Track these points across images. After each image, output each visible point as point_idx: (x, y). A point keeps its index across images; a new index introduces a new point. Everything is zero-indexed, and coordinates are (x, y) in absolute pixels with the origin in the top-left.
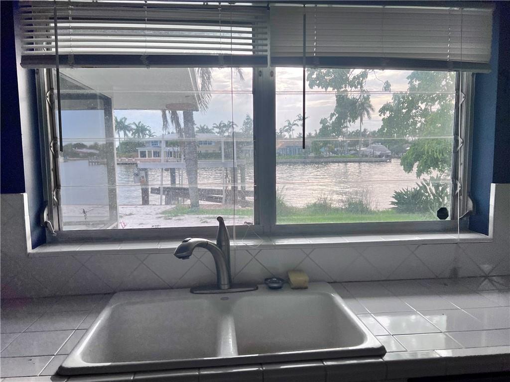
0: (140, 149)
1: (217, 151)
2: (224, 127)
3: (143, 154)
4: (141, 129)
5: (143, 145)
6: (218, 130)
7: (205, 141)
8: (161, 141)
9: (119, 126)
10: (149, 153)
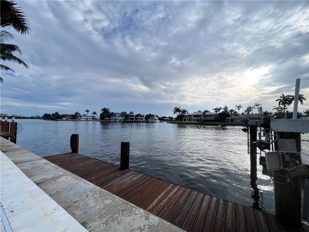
0: (184, 118)
1: (214, 119)
2: (217, 109)
3: (185, 120)
4: (184, 111)
5: (185, 117)
6: (215, 111)
7: (209, 115)
8: (191, 115)
9: (177, 110)
10: (187, 119)
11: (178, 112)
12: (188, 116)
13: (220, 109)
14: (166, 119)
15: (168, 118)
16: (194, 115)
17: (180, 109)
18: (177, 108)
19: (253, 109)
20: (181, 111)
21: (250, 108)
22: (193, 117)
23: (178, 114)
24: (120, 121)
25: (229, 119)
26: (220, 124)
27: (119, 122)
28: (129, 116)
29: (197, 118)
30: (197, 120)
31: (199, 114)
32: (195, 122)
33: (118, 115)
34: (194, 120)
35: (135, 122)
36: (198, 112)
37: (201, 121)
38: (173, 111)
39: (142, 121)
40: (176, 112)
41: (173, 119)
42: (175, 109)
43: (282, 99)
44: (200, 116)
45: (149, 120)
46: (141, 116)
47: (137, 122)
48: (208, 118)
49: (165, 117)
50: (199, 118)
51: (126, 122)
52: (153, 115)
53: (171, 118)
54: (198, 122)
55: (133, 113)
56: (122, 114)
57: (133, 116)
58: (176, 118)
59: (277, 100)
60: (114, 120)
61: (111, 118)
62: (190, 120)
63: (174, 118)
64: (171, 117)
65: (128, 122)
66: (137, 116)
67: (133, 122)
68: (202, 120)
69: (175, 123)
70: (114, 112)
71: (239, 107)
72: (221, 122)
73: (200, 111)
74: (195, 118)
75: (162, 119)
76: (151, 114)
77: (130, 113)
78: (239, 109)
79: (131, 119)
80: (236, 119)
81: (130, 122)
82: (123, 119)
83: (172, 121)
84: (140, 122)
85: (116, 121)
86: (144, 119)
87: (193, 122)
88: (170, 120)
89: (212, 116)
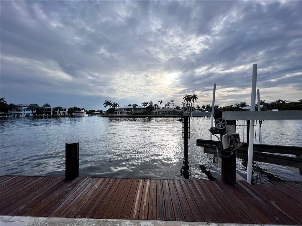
0: (115, 112)
1: (143, 112)
2: (145, 104)
3: (116, 113)
4: (115, 105)
5: (116, 110)
6: (143, 105)
7: (138, 109)
8: (123, 109)
9: (108, 103)
10: (119, 113)
11: (109, 106)
12: (120, 109)
13: (147, 104)
14: (95, 112)
15: (97, 111)
16: (125, 109)
17: (111, 103)
18: (108, 101)
19: (170, 104)
20: (112, 105)
21: (168, 103)
22: (124, 110)
23: (109, 107)
24: (28, 116)
25: (154, 112)
26: (147, 117)
27: (25, 117)
28: (42, 109)
29: (128, 111)
30: (128, 113)
31: (130, 107)
32: (126, 115)
33: (23, 108)
34: (126, 113)
35: (53, 117)
36: (128, 106)
37: (131, 114)
38: (104, 104)
39: (64, 115)
40: (106, 105)
41: (103, 113)
42: (106, 102)
43: (186, 97)
44: (130, 109)
45: (74, 114)
46: (62, 110)
47: (57, 117)
48: (137, 112)
49: (94, 111)
50: (130, 111)
51: (38, 117)
52: (79, 109)
53: (101, 112)
54: (129, 115)
55: (49, 106)
56: (30, 107)
57: (50, 109)
58: (107, 111)
59: (184, 98)
60: (16, 115)
61: (10, 112)
62: (121, 113)
63: (105, 112)
64: (100, 110)
65: (42, 117)
66: (56, 109)
67: (49, 117)
68: (133, 113)
69: (106, 117)
70: (16, 104)
71: (161, 102)
72: (148, 115)
73: (130, 105)
74: (126, 112)
75: (90, 113)
76: (76, 108)
77: (45, 106)
78: (161, 104)
79: (46, 113)
80: (159, 112)
81: (46, 117)
82: (33, 113)
83: (103, 114)
84: (61, 116)
85: (21, 116)
86: (67, 113)
87: (124, 115)
88: (101, 114)
89: (141, 110)
